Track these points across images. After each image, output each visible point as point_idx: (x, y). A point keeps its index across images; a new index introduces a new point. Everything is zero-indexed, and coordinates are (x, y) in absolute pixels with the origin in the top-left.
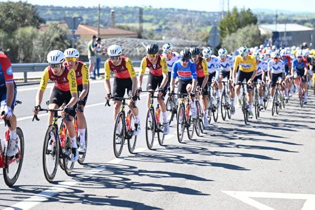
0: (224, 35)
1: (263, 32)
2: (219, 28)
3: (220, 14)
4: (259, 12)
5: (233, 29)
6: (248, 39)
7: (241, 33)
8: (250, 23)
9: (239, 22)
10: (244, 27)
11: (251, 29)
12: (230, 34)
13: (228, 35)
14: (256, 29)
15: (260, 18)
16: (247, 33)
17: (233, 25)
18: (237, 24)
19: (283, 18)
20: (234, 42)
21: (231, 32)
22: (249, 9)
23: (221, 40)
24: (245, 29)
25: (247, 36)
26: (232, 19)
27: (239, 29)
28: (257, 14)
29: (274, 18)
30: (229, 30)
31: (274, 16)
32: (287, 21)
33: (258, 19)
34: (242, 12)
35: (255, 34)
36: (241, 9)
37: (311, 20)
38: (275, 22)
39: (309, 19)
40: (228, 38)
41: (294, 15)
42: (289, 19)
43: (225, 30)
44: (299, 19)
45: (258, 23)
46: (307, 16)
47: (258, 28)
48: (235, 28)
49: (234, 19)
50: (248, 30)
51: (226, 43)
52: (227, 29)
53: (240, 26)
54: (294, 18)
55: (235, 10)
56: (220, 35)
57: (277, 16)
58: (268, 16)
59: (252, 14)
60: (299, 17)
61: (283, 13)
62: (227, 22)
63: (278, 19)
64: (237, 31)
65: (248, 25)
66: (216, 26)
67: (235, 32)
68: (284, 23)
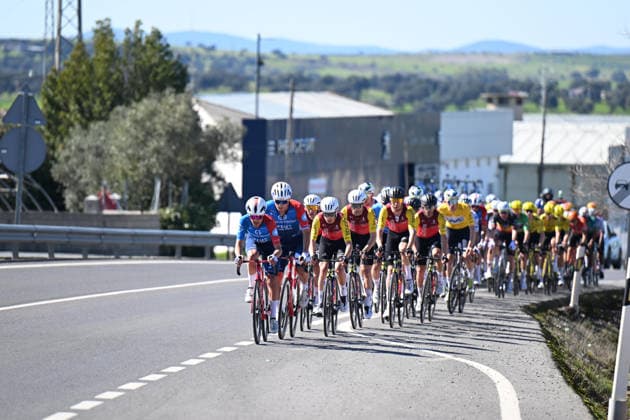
0: (61, 128)
1: (207, 120)
2: (40, 103)
3: (48, 47)
4: (195, 45)
5: (97, 108)
6: (153, 144)
7: (128, 123)
8: (160, 87)
9: (120, 83)
10: (138, 101)
11: (164, 108)
12: (85, 127)
13: (78, 126)
14: (182, 107)
15: (200, 66)
16: (148, 124)
17: (99, 93)
18: (111, 88)
19: (286, 68)
20: (99, 154)
21: (88, 117)
22: (158, 35)
23: (53, 148)
24: (141, 108)
25: (149, 134)
26: (91, 68)
27: (119, 108)
28: (188, 50)
29: (250, 70)
30: (82, 111)
31: (250, 61)
32: (296, 83)
33: (191, 70)
34: (127, 41)
35: (179, 126)
36: (128, 32)
37: (387, 79)
38: (253, 85)
39: (380, 74)
40: (76, 138)
41: (324, 60)
42: (306, 74)
43: (68, 111)
44: (343, 74)
45: (190, 86)
46: (373, 66)
47: (190, 105)
48: (103, 102)
49: (100, 70)
50: (153, 114)
51: (67, 158)
52: (73, 107)
53: (122, 96)
54: (324, 72)
55: (104, 33)
56: (49, 127)
57: (260, 63)
58: (230, 60)
59: (169, 54)
60: (344, 66)
61: (286, 50)
62: (74, 82)
63: (264, 72)
64: (112, 116)
65: (153, 94)
66: (30, 94)
67: (106, 119)
68: (286, 90)
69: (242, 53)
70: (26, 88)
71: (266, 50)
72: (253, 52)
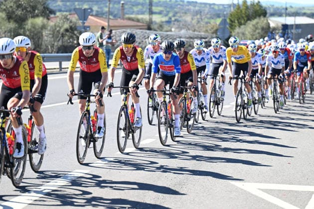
0: (233, 27)
1: (272, 25)
2: (228, 21)
3: (230, 6)
4: (269, 5)
5: (243, 22)
6: (257, 31)
7: (251, 26)
8: (260, 16)
9: (249, 15)
10: (254, 19)
11: (260, 22)
12: (239, 27)
13: (238, 27)
14: (265, 21)
15: (270, 10)
16: (256, 26)
17: (243, 17)
18: (247, 16)
19: (293, 10)
20: (243, 34)
21: (240, 24)
22: (259, 2)
23: (231, 32)
24: (254, 22)
25: (257, 28)
26: (241, 11)
27: (249, 22)
28: (267, 7)
29: (283, 11)
30: (239, 22)
31: (283, 9)
32: (296, 14)
33: (268, 11)
34: (251, 5)
35: (265, 26)
36: (251, 2)
38: (284, 15)
40: (237, 30)
41: (304, 8)
42: (299, 12)
43: (235, 22)
44: (308, 12)
45: (268, 15)
47: (267, 20)
48: (244, 20)
49: (243, 12)
50: (257, 23)
52: (236, 21)
53: (249, 18)
54: (303, 11)
55: (245, 2)
56: (230, 27)
57: (286, 9)
58: (278, 9)
59: (262, 7)
60: (309, 10)
61: (293, 6)
62: (237, 15)
63: (287, 11)
64: (247, 24)
65: (258, 18)
66: (226, 18)
67: (245, 24)
68: (293, 16)
69: (281, 7)
70: (225, 17)
71: (288, 6)
72: (284, 6)
